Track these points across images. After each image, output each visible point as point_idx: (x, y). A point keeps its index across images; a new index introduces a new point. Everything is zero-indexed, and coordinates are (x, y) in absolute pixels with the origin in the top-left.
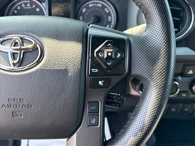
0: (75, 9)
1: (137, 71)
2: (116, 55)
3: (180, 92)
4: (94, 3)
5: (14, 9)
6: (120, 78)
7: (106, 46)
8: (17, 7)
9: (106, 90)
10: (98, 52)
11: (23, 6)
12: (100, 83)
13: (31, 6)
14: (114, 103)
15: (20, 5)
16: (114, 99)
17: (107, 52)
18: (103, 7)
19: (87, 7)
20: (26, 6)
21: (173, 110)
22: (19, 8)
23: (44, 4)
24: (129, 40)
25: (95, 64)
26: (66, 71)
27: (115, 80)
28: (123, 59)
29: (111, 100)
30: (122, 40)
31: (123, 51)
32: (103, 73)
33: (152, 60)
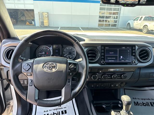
0: (62, 50)
1: (80, 71)
2: (74, 67)
3: (98, 79)
4: (69, 48)
5: (39, 49)
6: (76, 73)
7: (72, 65)
8: (40, 49)
9: (72, 76)
10: (70, 67)
11: (43, 48)
12: (71, 74)
13: (46, 48)
14: (75, 80)
15: (42, 48)
16: (74, 79)
17: (73, 66)
18: (72, 49)
19: (66, 49)
20: (44, 48)
21: (97, 86)
22: (41, 49)
23: (51, 48)
24: (78, 63)
25: (69, 69)
26: (62, 71)
27: (74, 73)
28: (76, 68)
29: (74, 80)
30: (76, 64)
31: (76, 66)
32: (71, 72)
33: (83, 68)
